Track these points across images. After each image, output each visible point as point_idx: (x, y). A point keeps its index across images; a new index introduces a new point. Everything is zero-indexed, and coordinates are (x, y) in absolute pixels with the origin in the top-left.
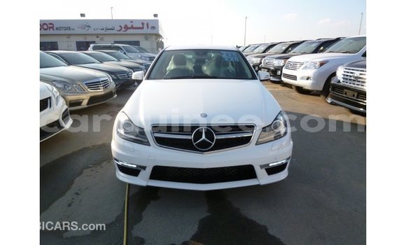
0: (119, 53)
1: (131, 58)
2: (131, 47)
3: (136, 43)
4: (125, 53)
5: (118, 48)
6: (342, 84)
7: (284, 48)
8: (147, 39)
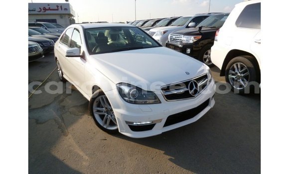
0: (41, 28)
1: (51, 32)
2: (50, 23)
3: (54, 21)
4: (46, 29)
5: (40, 25)
6: (170, 43)
7: (152, 23)
8: (62, 18)
